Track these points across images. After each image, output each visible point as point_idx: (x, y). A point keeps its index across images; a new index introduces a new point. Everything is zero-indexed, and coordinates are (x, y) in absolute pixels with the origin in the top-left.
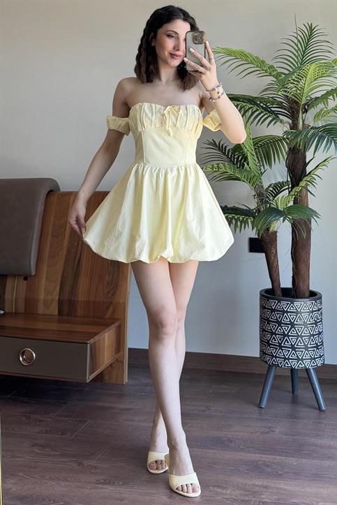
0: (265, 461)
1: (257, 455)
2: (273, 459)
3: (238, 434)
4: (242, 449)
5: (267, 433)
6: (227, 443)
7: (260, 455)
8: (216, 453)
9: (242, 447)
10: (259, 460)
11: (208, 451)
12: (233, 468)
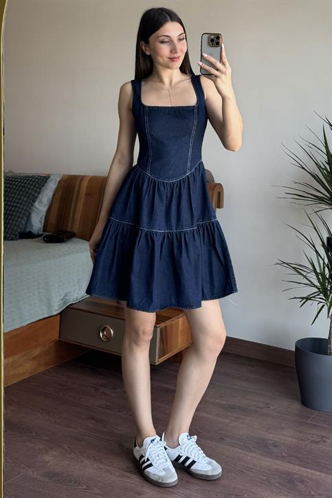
0: (302, 475)
1: (296, 467)
2: (312, 474)
3: (287, 438)
4: (283, 457)
5: (317, 443)
6: (270, 447)
7: (300, 468)
8: (255, 457)
9: (284, 454)
10: (295, 473)
11: (247, 453)
12: (264, 478)
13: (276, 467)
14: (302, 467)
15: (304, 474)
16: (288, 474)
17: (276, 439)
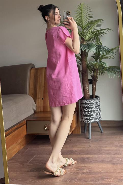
1: (84, 155)
3: (79, 148)
4: (79, 154)
5: (89, 147)
6: (75, 152)
10: (84, 157)
13: (78, 157)
14: (86, 155)
15: (87, 157)
16: (82, 158)
17: (76, 149)
